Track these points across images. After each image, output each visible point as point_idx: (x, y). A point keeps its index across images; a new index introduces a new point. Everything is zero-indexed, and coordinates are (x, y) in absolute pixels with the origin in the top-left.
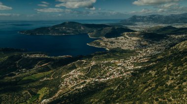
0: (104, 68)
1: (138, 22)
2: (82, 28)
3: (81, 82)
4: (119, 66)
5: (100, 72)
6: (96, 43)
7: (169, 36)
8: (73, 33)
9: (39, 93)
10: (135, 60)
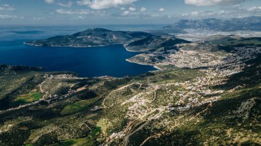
0: (171, 93)
1: (188, 28)
2: (115, 37)
3: (152, 111)
4: (189, 90)
5: (169, 99)
6: (138, 58)
7: (236, 48)
8: (102, 44)
9: (98, 125)
10: (205, 82)
